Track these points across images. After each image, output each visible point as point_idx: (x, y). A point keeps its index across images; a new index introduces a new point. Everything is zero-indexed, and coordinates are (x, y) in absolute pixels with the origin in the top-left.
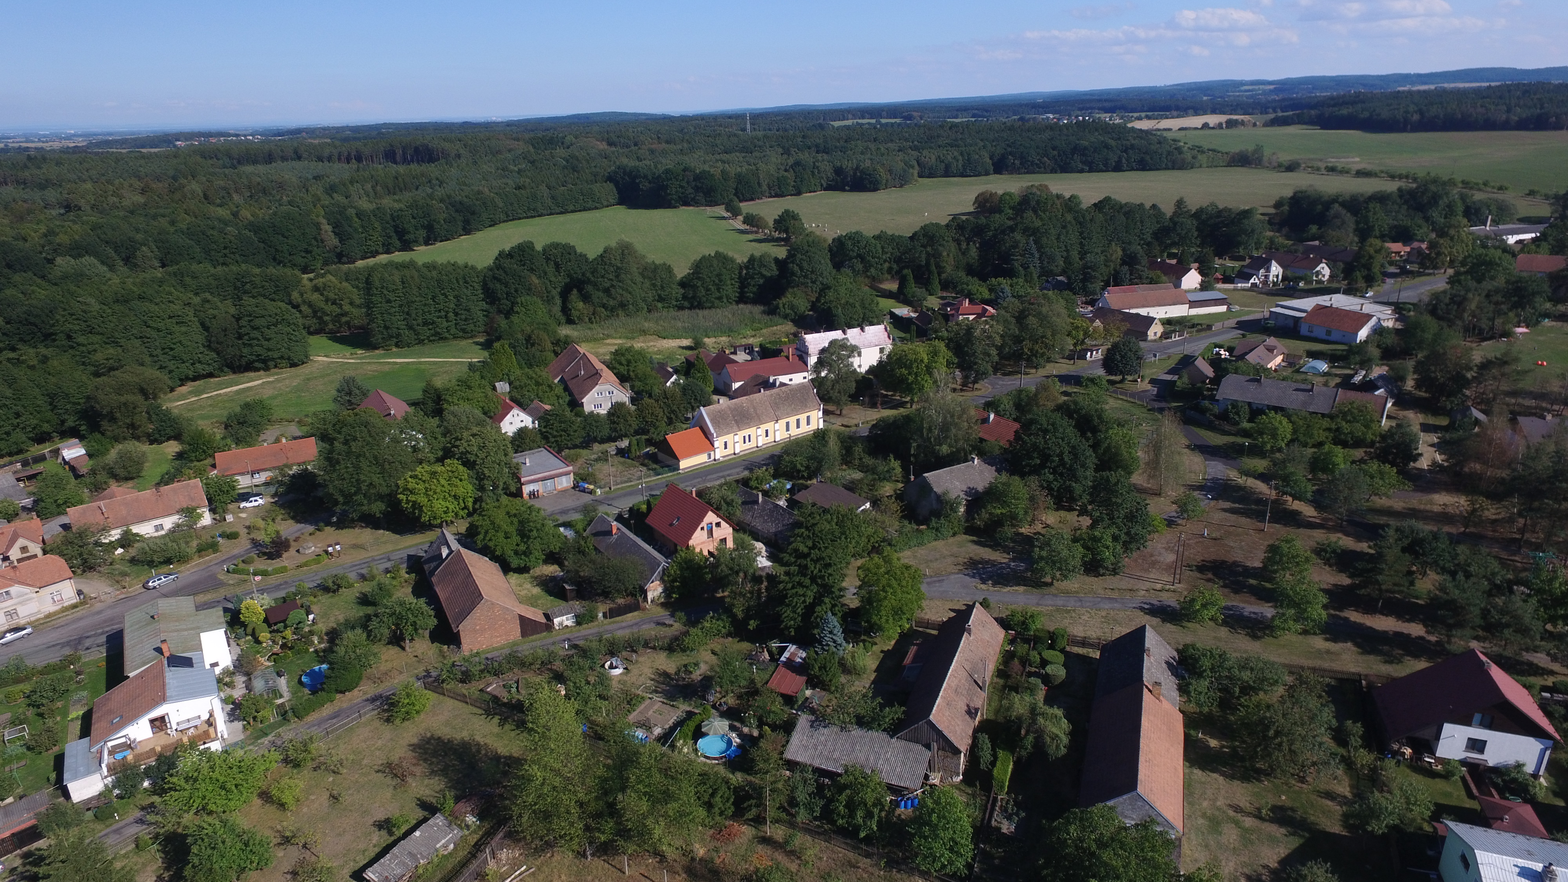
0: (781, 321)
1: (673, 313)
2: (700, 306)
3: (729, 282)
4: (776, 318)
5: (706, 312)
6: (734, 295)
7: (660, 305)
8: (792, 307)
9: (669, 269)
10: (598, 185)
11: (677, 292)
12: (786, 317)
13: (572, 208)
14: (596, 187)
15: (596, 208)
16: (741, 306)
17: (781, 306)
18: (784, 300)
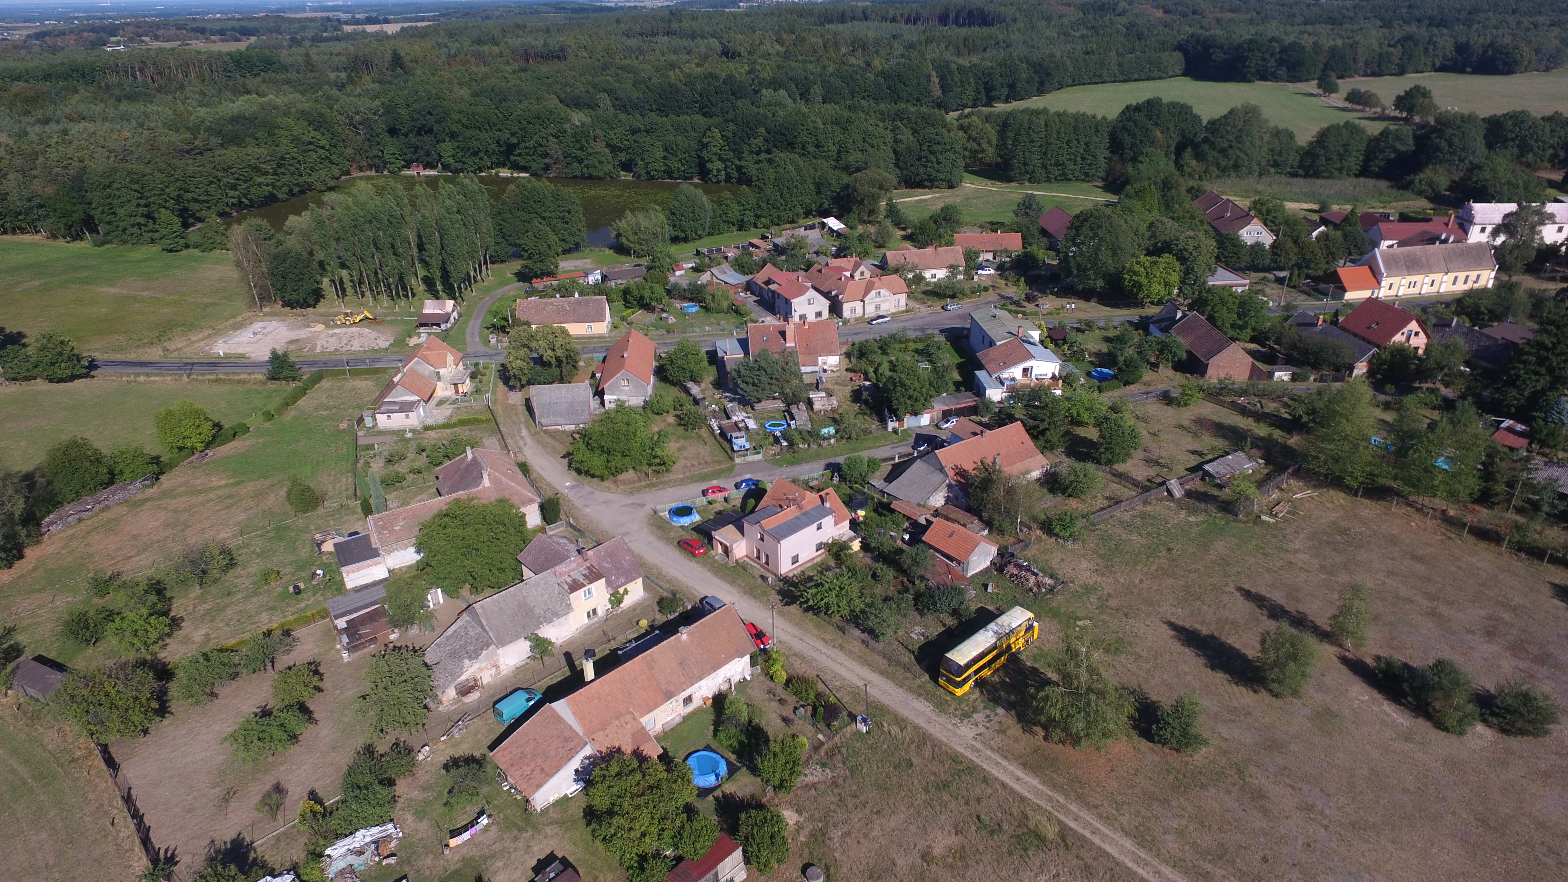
0: (1414, 197)
1: (1284, 179)
2: (1317, 175)
3: (1354, 154)
4: (1407, 194)
5: (1323, 181)
6: (1356, 168)
7: (1272, 170)
8: (1431, 184)
9: (1291, 135)
10: (1167, 53)
11: (1294, 159)
12: (1420, 193)
13: (1136, 76)
14: (1165, 56)
15: (1160, 78)
16: (1362, 179)
17: (1417, 181)
18: (1422, 176)
